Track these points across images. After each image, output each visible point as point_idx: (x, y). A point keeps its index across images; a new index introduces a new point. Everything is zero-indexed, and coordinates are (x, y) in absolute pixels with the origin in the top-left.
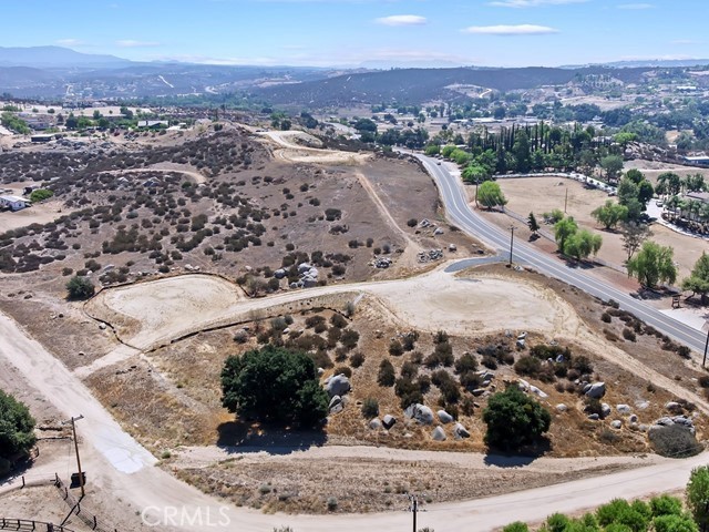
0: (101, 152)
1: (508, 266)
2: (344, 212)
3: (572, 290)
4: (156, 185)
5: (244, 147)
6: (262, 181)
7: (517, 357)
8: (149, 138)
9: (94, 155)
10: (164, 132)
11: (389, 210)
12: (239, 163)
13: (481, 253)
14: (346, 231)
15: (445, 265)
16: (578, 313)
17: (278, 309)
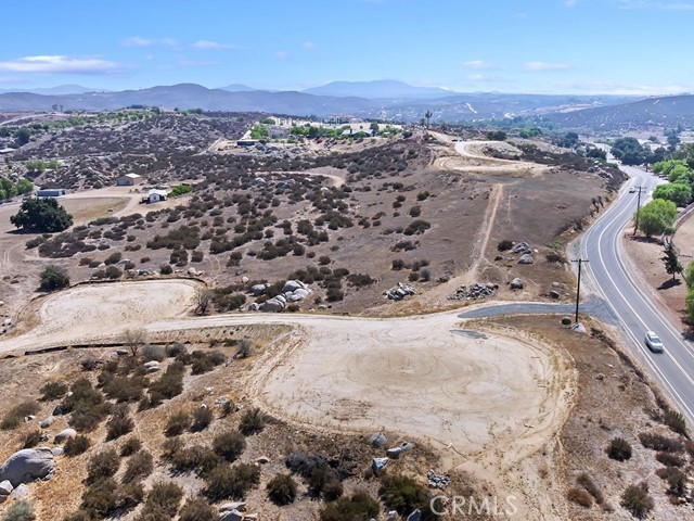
0: (287, 157)
1: (566, 322)
2: (435, 226)
3: (625, 379)
4: (288, 187)
5: (411, 153)
6: (391, 188)
7: (349, 488)
8: (345, 146)
9: (279, 160)
10: (362, 141)
11: (495, 227)
12: (394, 169)
13: (555, 296)
14: (411, 248)
15: (474, 307)
16: (568, 425)
17: (193, 334)
